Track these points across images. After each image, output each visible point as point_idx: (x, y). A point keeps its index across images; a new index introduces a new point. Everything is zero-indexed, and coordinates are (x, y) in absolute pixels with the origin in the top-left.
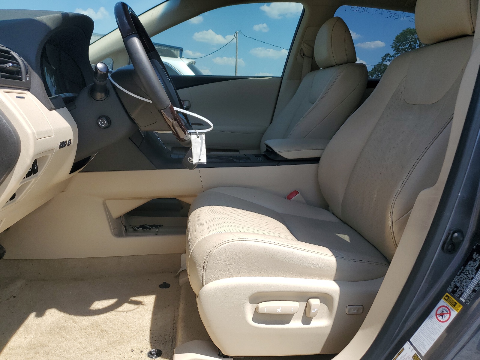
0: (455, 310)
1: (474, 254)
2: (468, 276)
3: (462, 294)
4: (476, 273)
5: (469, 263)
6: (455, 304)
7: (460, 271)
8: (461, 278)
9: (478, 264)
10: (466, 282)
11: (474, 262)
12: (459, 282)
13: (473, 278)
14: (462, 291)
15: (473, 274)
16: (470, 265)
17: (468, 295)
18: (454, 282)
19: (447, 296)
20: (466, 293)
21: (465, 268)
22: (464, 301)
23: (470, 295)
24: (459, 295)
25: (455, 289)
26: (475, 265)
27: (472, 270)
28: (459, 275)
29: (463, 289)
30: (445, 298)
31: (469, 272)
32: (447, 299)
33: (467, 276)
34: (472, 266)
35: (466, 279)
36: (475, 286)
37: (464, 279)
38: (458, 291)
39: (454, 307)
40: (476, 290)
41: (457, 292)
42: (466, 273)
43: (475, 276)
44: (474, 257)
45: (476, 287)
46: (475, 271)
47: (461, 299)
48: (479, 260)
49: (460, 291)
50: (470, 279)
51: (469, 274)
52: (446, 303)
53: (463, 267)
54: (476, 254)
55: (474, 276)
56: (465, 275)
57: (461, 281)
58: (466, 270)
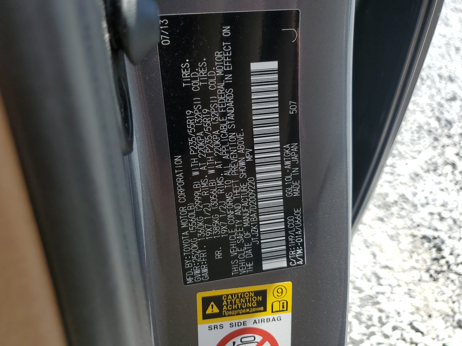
0: (276, 315)
1: (185, 74)
2: (227, 174)
3: (257, 249)
4: (250, 144)
5: (190, 123)
6: (260, 298)
7: (180, 180)
8: (205, 200)
9: (231, 104)
10: (237, 201)
11: (206, 104)
12: (209, 222)
13: (251, 168)
14: (248, 241)
15: (243, 155)
16: (199, 129)
17: (283, 233)
18: (192, 236)
19: (206, 302)
20: (268, 236)
21: (192, 153)
22: (283, 263)
23: (287, 230)
24: (248, 261)
25: (218, 255)
26: (224, 115)
27: (223, 143)
28: (190, 199)
29: (248, 229)
30: (209, 311)
31: (219, 158)
32: (216, 310)
33: (226, 178)
34: (215, 127)
35: (228, 190)
36: (284, 187)
37: (221, 197)
38: (233, 253)
39: (265, 310)
40: (296, 194)
41: (236, 257)
42: (212, 172)
43: (253, 153)
44: (196, 85)
45: (289, 186)
46: (241, 137)
47: (267, 265)
48: (221, 86)
49: (241, 246)
50: (244, 181)
51: (226, 162)
52: (226, 322)
53: (178, 159)
54: (193, 67)
55: (249, 158)
56: (211, 177)
57: (215, 212)
58: (203, 160)
